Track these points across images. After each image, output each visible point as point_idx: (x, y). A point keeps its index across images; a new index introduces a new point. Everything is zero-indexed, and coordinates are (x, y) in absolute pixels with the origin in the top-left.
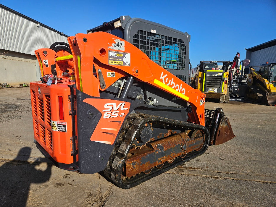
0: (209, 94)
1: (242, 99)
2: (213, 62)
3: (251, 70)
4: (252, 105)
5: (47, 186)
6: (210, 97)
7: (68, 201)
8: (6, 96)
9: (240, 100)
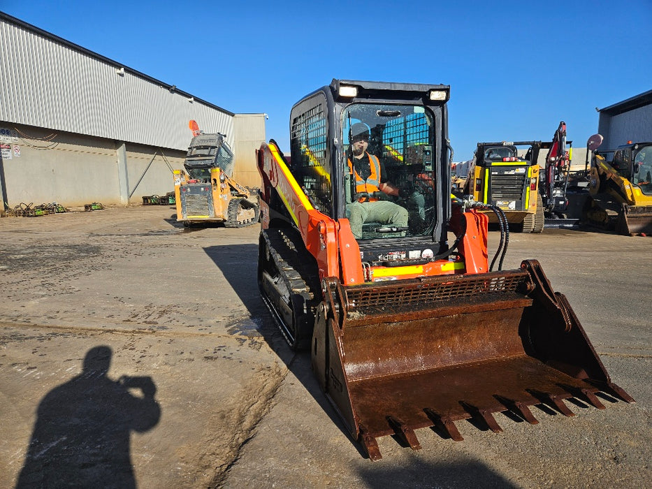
2: (504, 144)
3: (595, 158)
9: (571, 225)
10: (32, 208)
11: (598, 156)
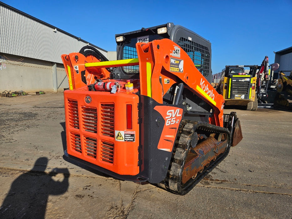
0: (235, 101)
1: (272, 106)
2: (239, 66)
3: (280, 74)
4: (282, 113)
5: (66, 198)
6: (237, 104)
7: (88, 214)
8: (23, 104)
9: (270, 107)
10: (10, 93)
11: (282, 73)
